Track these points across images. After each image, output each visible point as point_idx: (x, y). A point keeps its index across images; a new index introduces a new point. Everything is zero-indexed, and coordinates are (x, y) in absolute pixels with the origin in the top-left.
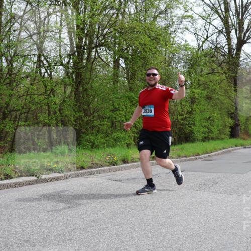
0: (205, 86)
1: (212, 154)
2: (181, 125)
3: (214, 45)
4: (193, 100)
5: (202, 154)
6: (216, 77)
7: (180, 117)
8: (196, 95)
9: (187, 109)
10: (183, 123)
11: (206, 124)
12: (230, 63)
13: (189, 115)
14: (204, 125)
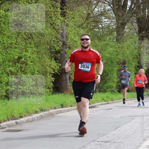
1: (22, 119)
5: (5, 121)
11: (13, 69)
14: (10, 71)
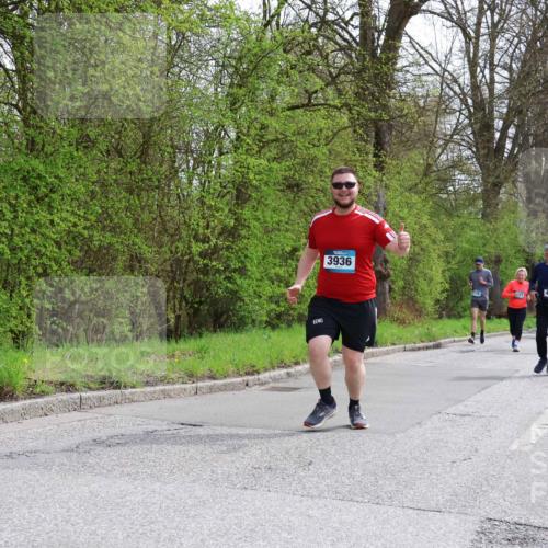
0: (282, 147)
1: (298, 368)
2: (198, 271)
3: (317, 14)
4: (241, 192)
6: (318, 121)
7: (197, 248)
8: (251, 176)
9: (221, 221)
10: (206, 266)
12: (366, 75)
13: (225, 239)
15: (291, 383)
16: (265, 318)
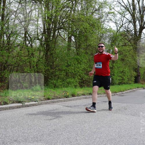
0: (121, 53)
1: (124, 92)
3: (126, 29)
4: (113, 61)
5: (118, 92)
6: (127, 48)
9: (110, 66)
12: (135, 40)
14: (120, 76)
15: (123, 95)
16: (118, 83)
